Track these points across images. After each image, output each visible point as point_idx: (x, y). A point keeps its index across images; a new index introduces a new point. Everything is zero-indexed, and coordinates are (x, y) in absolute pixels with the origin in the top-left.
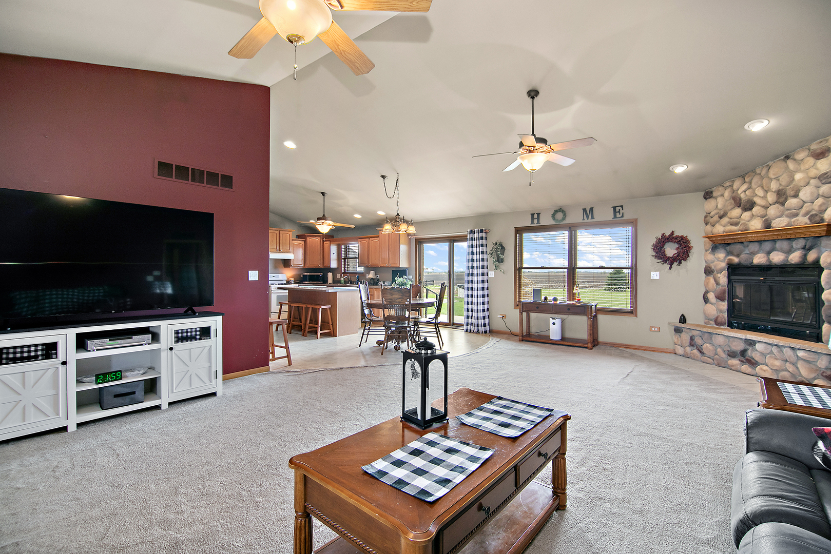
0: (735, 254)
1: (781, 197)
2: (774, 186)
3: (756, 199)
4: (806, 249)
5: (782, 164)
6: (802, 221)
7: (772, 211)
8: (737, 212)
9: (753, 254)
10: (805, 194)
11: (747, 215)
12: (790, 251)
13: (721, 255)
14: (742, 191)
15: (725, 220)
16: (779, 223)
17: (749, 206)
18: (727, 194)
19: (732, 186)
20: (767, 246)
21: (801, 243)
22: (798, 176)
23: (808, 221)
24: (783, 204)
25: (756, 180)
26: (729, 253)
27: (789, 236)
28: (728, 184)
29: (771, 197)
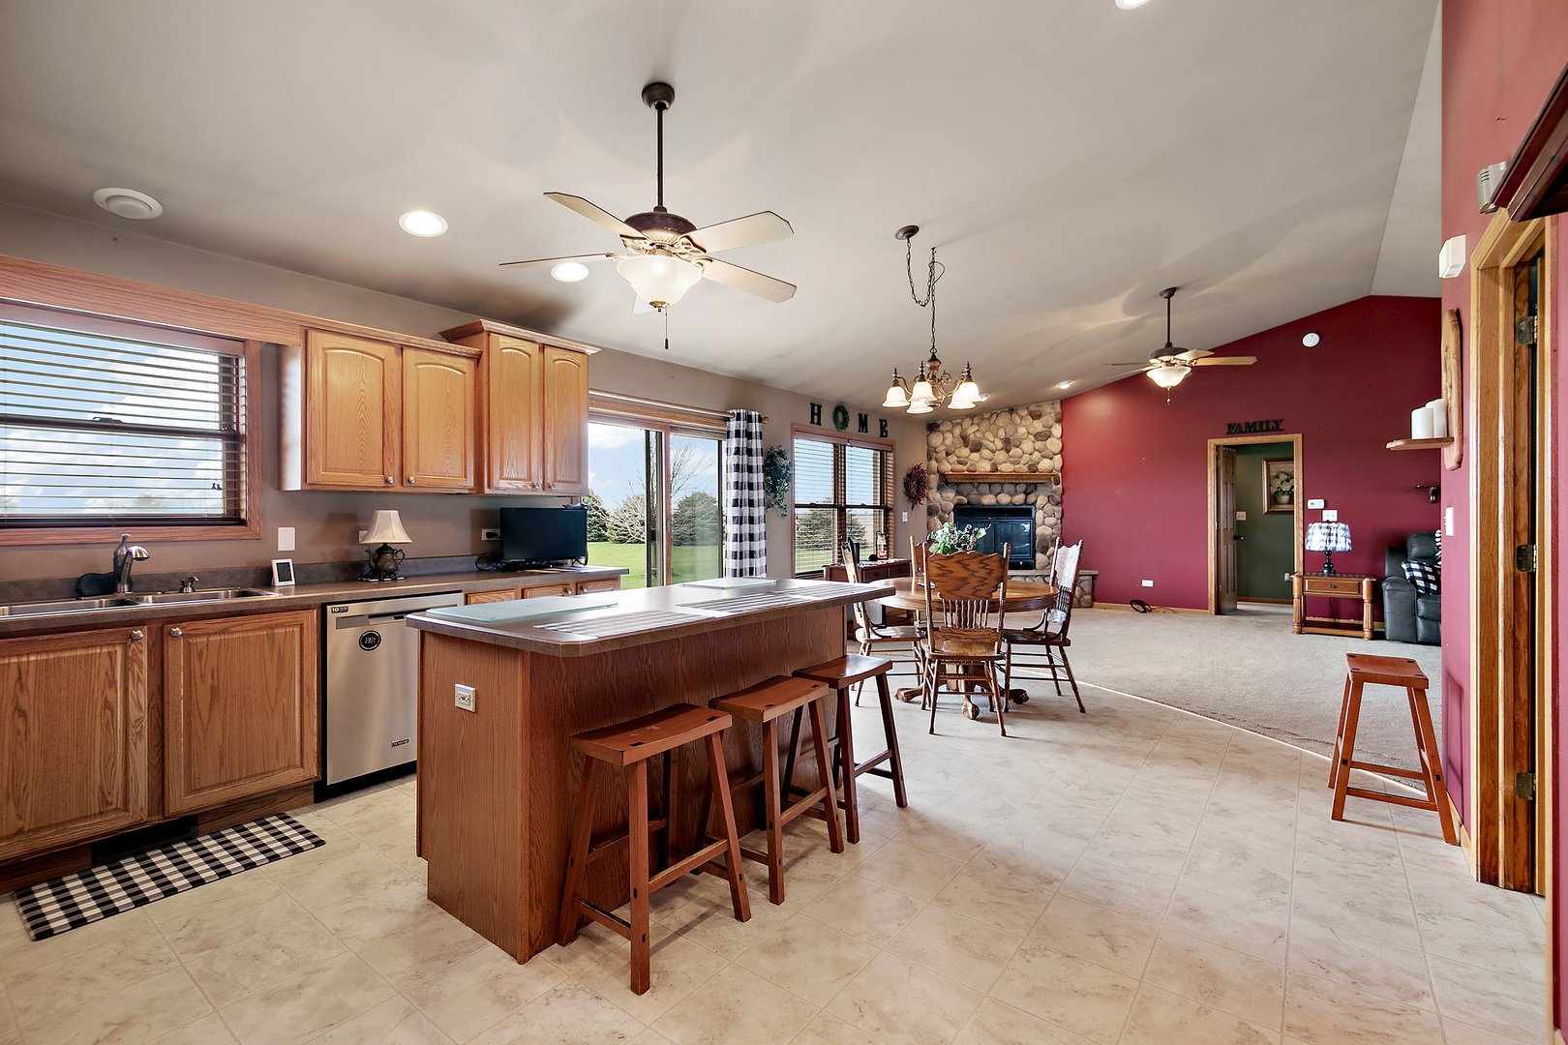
0: (965, 494)
1: (1008, 445)
2: (1002, 434)
3: (984, 442)
4: (1027, 494)
5: (1008, 415)
6: (1024, 469)
7: (1001, 456)
8: (965, 451)
9: (982, 495)
10: (1027, 446)
11: (975, 456)
12: (1012, 496)
13: (950, 494)
14: (971, 431)
15: (953, 458)
16: (1006, 468)
17: (977, 448)
18: (957, 431)
19: (961, 424)
20: (997, 488)
21: (1022, 488)
22: (1022, 430)
23: (1027, 469)
24: (1008, 451)
25: (985, 424)
26: (958, 493)
27: (1014, 480)
28: (959, 421)
29: (999, 444)
